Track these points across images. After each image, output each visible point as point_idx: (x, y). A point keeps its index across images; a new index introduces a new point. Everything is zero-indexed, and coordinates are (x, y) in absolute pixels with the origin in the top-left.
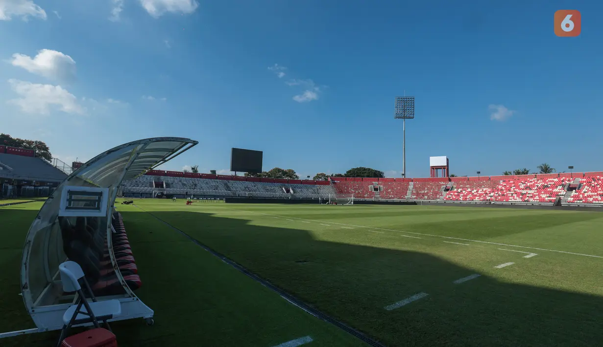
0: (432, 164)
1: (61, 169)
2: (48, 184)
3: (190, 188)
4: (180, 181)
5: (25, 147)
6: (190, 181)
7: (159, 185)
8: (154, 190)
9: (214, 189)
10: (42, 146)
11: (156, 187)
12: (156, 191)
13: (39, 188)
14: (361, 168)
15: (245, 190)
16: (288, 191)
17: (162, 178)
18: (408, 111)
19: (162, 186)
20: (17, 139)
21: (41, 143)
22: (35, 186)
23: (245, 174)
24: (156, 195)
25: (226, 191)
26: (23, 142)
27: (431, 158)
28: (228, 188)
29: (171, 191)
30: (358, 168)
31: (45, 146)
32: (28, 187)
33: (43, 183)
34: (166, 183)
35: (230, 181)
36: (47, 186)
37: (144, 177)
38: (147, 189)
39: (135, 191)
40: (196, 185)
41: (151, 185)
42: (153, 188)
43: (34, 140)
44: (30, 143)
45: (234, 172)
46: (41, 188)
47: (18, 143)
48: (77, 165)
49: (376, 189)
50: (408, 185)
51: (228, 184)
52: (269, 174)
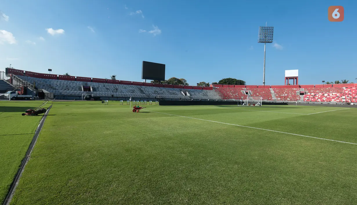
0: (287, 76)
3: (113, 92)
4: (104, 86)
6: (112, 86)
7: (87, 89)
8: (83, 93)
9: (132, 93)
11: (84, 91)
12: (85, 94)
14: (229, 78)
15: (155, 93)
16: (186, 94)
17: (89, 83)
18: (268, 37)
19: (89, 90)
23: (152, 82)
24: (85, 98)
25: (141, 94)
27: (286, 71)
28: (142, 91)
29: (98, 94)
30: (227, 79)
34: (92, 87)
35: (142, 86)
37: (74, 82)
38: (77, 92)
39: (66, 94)
40: (117, 89)
41: (80, 89)
42: (82, 91)
45: (145, 80)
48: (10, 70)
49: (247, 93)
50: (270, 90)
51: (141, 88)
52: (169, 82)
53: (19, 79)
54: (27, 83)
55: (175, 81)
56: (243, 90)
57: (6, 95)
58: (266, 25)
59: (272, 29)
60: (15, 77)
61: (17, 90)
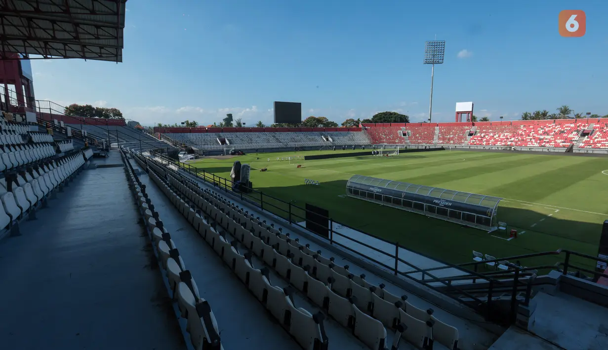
0: (457, 110)
3: (248, 143)
4: (237, 136)
6: (244, 135)
7: (223, 141)
9: (267, 142)
11: (222, 144)
16: (327, 140)
18: (437, 56)
19: (226, 143)
25: (277, 143)
27: (457, 103)
28: (277, 140)
29: (236, 146)
30: (384, 113)
34: (227, 139)
35: (276, 133)
37: (207, 135)
40: (251, 140)
41: (217, 142)
49: (405, 135)
50: (434, 129)
51: (276, 135)
52: (305, 124)
55: (314, 120)
56: (401, 129)
58: (436, 38)
59: (443, 44)
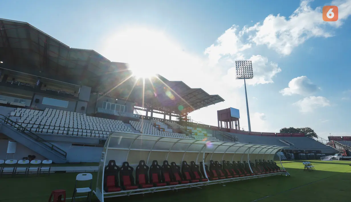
1: (321, 141)
2: (313, 152)
5: (302, 131)
10: (309, 130)
13: (308, 154)
20: (297, 128)
21: (309, 128)
22: (306, 153)
26: (300, 129)
31: (311, 129)
32: (302, 154)
33: (310, 152)
36: (313, 153)
43: (305, 127)
44: (303, 129)
46: (310, 154)
47: (298, 130)
48: (331, 138)
53: (339, 143)
54: (347, 146)
57: (336, 156)
60: (336, 143)
61: (341, 153)
